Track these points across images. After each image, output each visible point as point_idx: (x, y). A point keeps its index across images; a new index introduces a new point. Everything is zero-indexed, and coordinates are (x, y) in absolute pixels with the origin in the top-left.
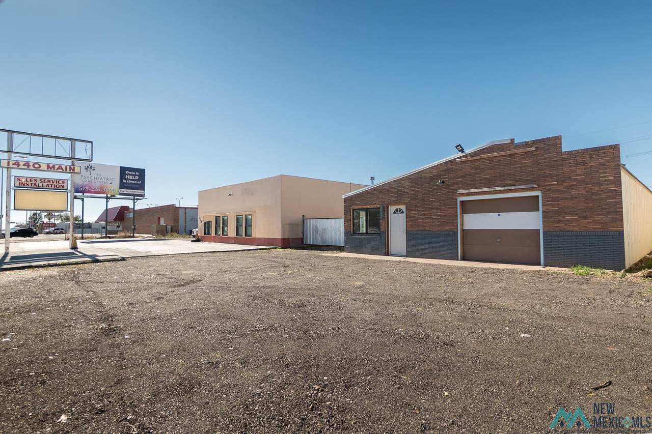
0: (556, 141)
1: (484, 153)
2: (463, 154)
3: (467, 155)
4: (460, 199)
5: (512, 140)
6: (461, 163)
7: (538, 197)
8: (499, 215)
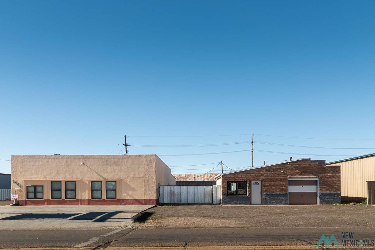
0: (323, 162)
1: (299, 162)
2: (291, 161)
3: (293, 162)
4: (289, 179)
5: (310, 159)
6: (289, 164)
7: (317, 180)
8: (302, 186)
